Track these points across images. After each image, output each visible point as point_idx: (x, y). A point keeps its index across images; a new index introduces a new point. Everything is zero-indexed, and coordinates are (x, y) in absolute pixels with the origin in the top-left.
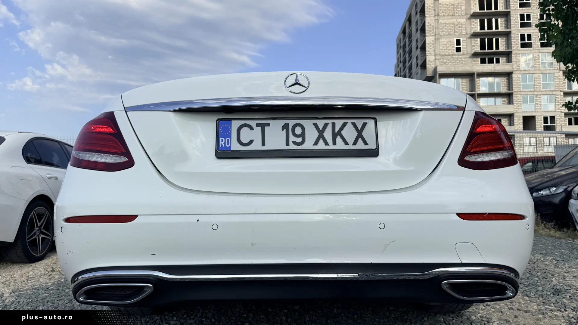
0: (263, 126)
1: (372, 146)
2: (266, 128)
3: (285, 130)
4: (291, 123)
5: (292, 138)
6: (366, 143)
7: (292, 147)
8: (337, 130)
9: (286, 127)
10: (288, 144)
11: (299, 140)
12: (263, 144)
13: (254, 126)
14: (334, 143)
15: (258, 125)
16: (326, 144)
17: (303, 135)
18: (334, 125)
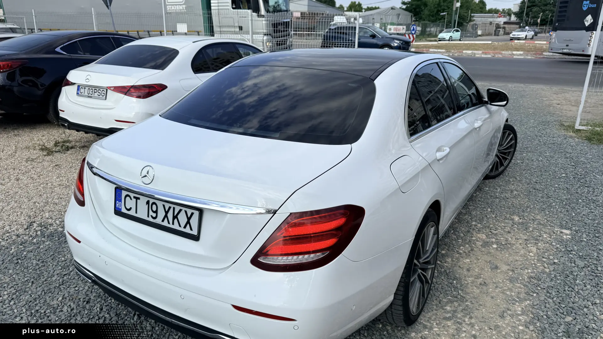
0: (137, 199)
1: (195, 232)
2: (138, 200)
3: (147, 205)
4: (152, 201)
5: (151, 213)
6: (191, 229)
7: (150, 219)
8: (175, 214)
9: (148, 203)
10: (148, 216)
11: (154, 215)
12: (136, 213)
13: (132, 198)
14: (173, 224)
15: (134, 197)
16: (169, 223)
17: (156, 212)
18: (174, 208)
